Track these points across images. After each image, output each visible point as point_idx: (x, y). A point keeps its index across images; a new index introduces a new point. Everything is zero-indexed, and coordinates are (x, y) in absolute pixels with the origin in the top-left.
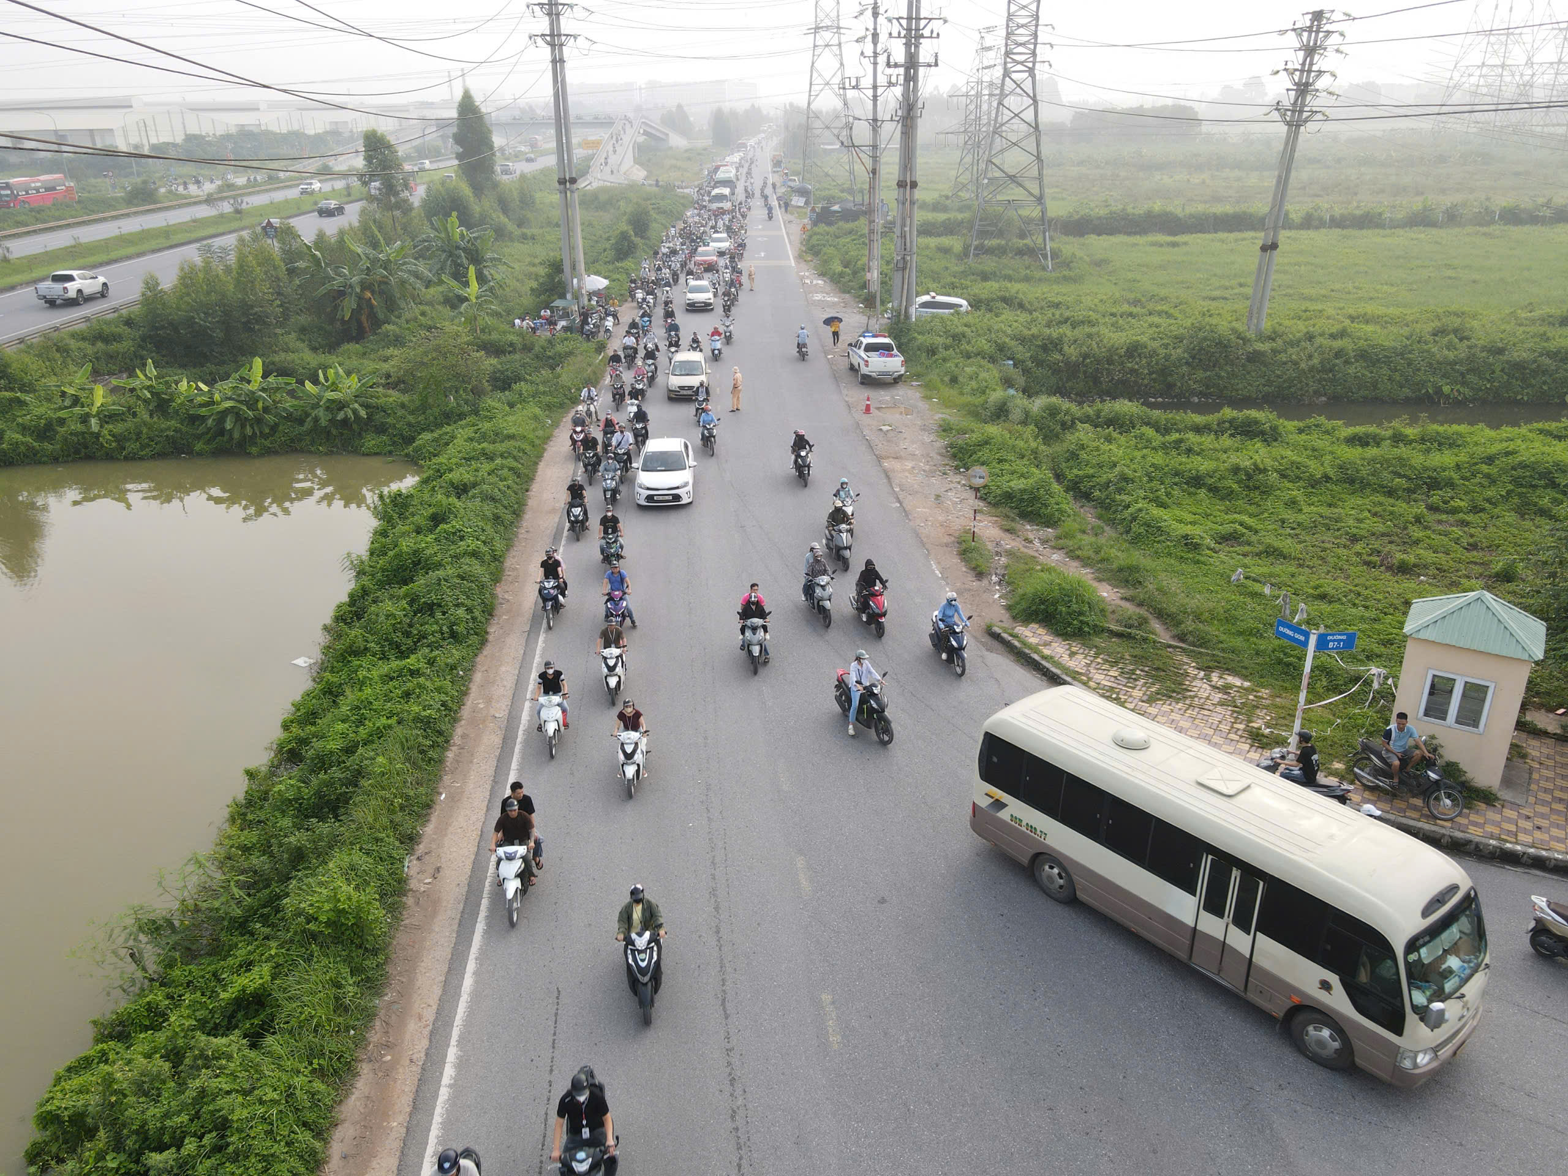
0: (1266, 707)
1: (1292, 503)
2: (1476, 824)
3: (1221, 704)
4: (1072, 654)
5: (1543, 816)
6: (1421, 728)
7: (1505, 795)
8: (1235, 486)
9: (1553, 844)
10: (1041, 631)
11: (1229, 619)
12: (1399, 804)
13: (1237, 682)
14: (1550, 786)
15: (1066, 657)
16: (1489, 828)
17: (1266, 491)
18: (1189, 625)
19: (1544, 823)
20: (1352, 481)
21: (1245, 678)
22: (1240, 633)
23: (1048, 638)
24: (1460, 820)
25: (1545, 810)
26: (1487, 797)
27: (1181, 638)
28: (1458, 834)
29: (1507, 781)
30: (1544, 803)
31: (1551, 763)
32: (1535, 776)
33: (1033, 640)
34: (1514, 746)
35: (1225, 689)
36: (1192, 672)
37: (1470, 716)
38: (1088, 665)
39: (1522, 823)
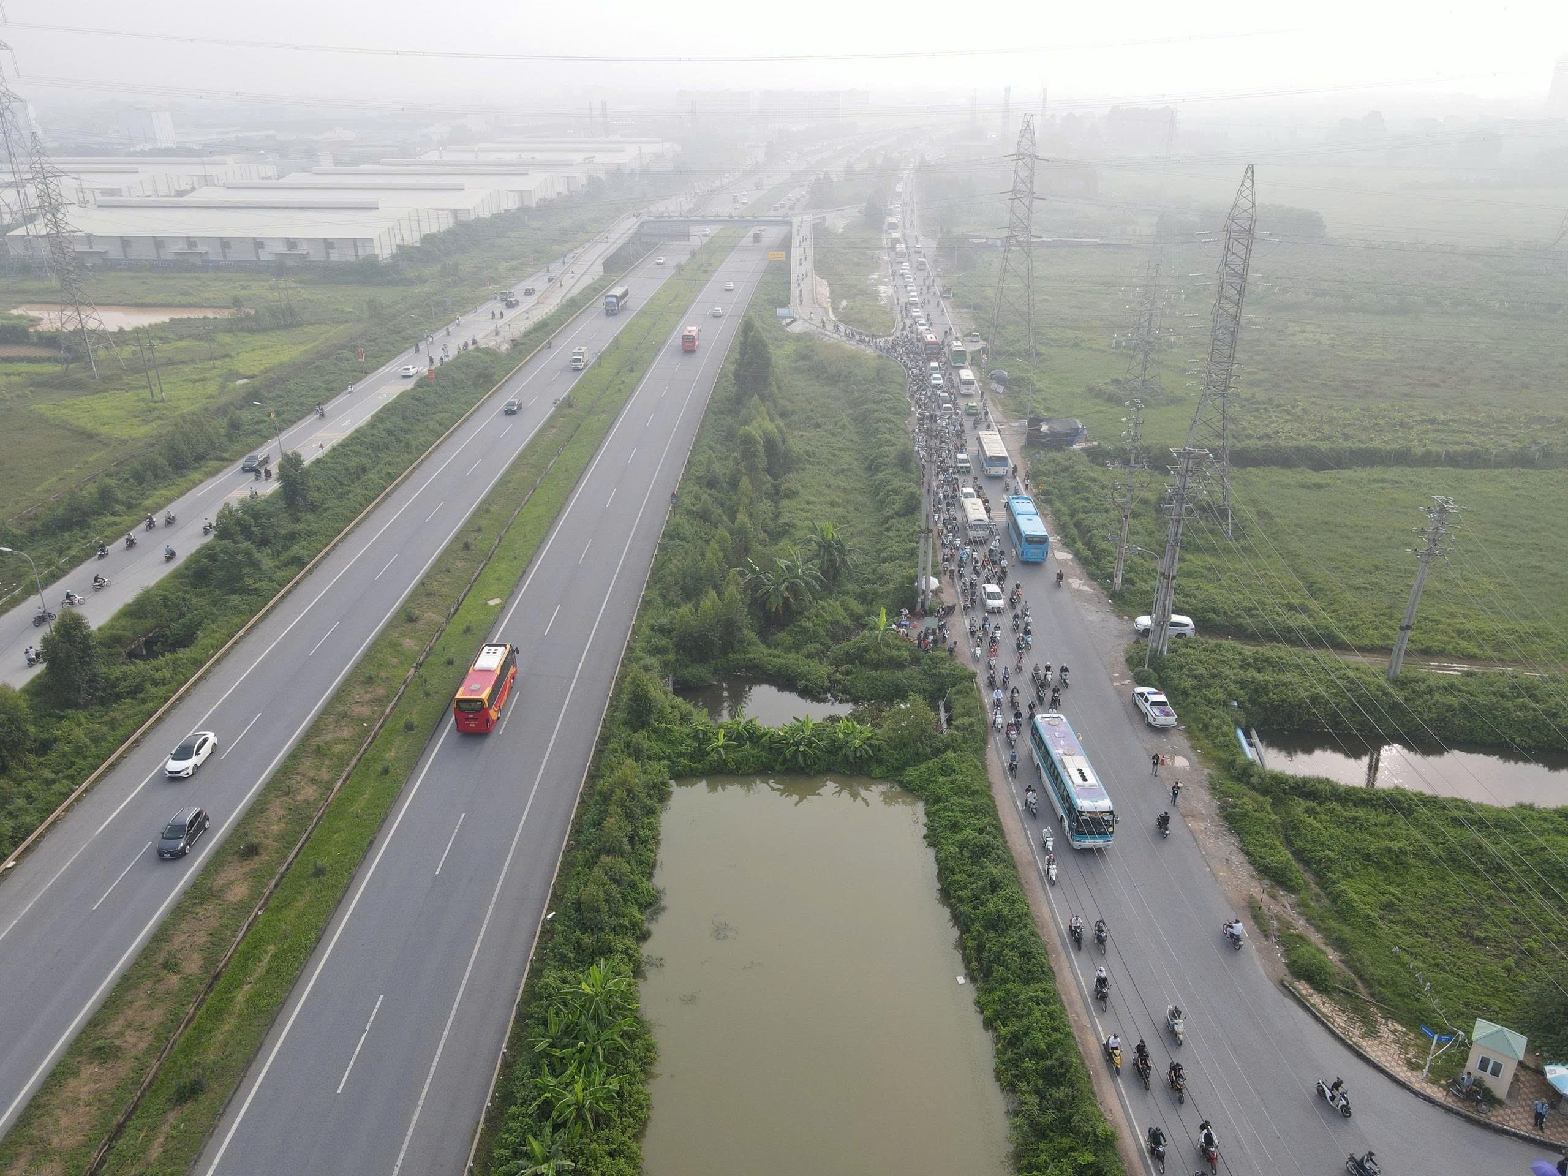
0: (1413, 1045)
1: (1420, 878)
2: (1494, 1116)
3: (1394, 1041)
4: (1324, 1003)
5: (1520, 1113)
6: (1477, 1073)
7: (1508, 1102)
8: (1389, 863)
9: (1522, 1127)
10: (1307, 986)
11: (1395, 984)
12: (1467, 1104)
13: (1400, 1028)
14: (1525, 1097)
15: (1321, 1005)
16: (1500, 1118)
17: (1407, 867)
18: (1377, 989)
19: (1520, 1116)
20: (1454, 861)
21: (1403, 1026)
22: (1400, 995)
23: (1311, 991)
24: (1490, 1114)
25: (1521, 1110)
26: (1500, 1103)
27: (1373, 995)
28: (1487, 1121)
29: (1510, 1095)
30: (1523, 1107)
31: (1528, 1085)
32: (1521, 1091)
33: (1304, 992)
34: (1516, 1075)
35: (1394, 1032)
36: (1380, 1019)
37: (1496, 1072)
38: (1332, 1011)
39: (1512, 1116)
